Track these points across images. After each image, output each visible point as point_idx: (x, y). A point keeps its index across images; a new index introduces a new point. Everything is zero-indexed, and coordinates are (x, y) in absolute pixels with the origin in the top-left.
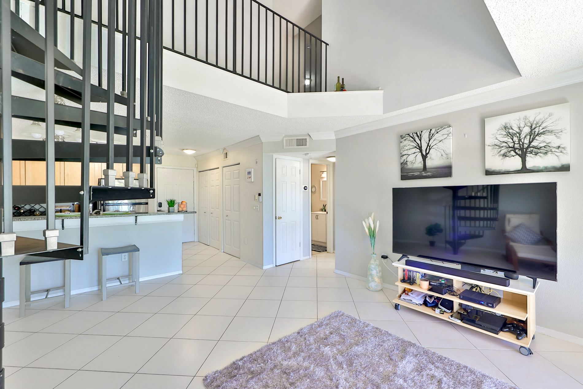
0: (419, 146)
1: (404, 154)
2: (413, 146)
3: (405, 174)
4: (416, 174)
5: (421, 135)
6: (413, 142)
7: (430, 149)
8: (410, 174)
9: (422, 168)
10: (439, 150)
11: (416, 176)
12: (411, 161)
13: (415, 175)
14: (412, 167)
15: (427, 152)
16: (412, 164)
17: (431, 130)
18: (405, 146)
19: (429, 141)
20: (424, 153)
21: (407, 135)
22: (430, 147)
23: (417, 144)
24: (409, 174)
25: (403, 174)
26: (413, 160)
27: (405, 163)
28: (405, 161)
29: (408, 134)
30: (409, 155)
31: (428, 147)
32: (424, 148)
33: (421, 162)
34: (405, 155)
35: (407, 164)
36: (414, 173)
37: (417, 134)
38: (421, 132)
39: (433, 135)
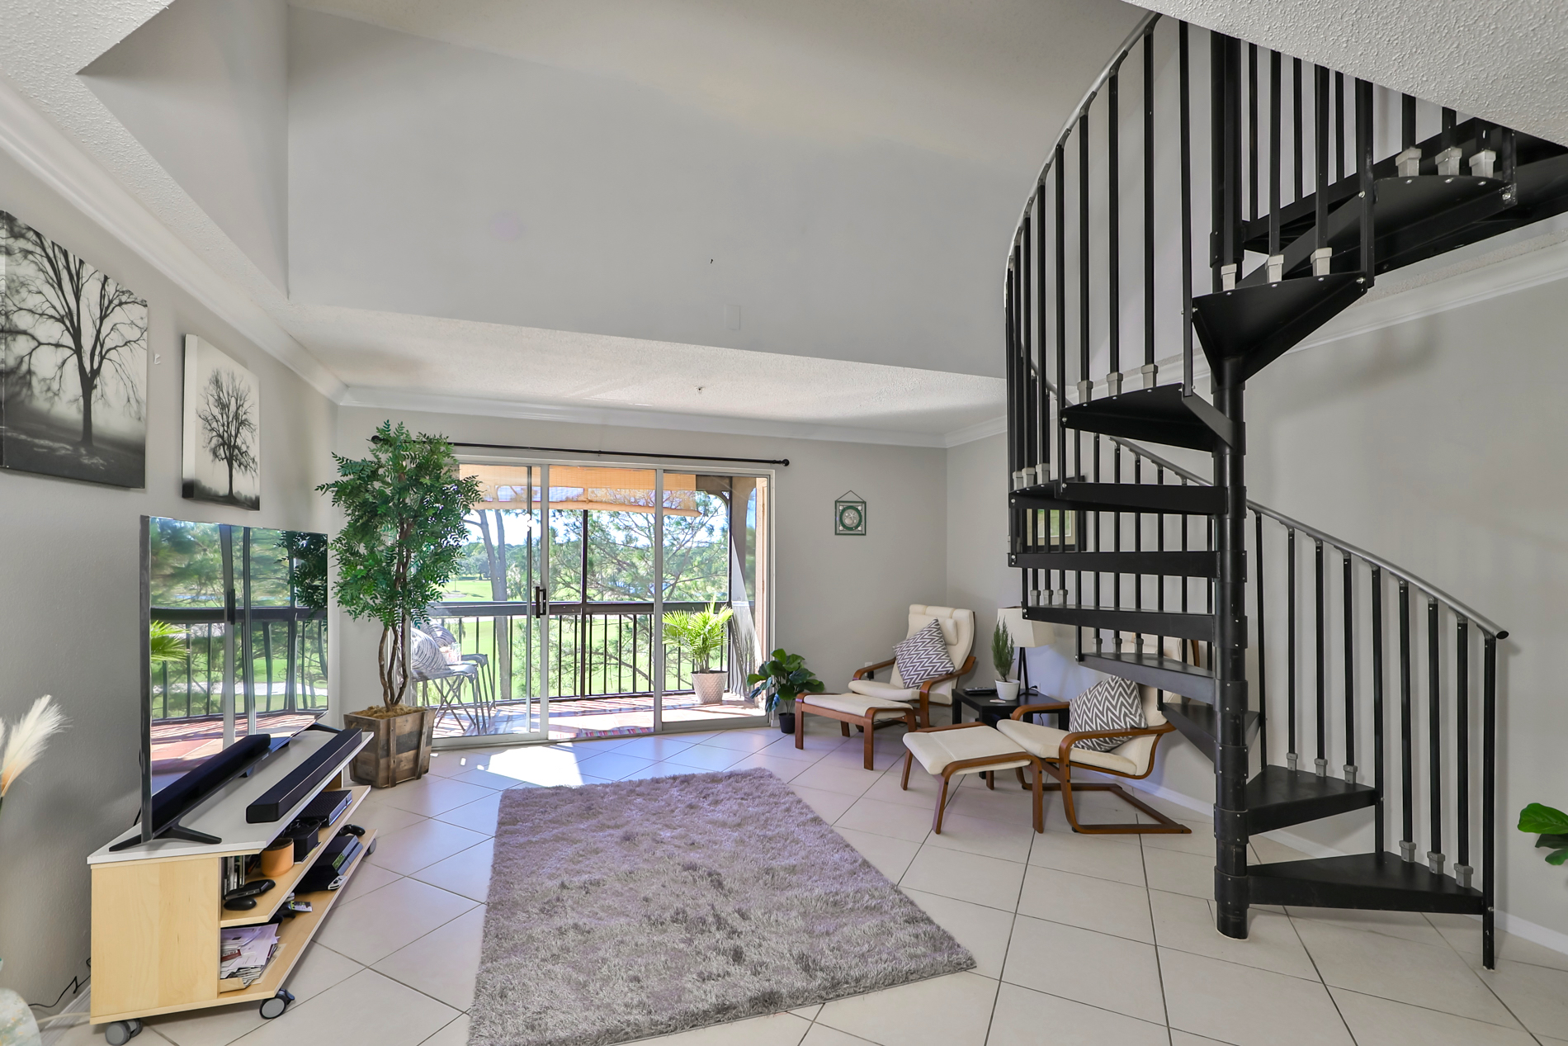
0: (72, 322)
1: (22, 325)
2: (54, 308)
3: (23, 437)
4: (64, 449)
5: (78, 274)
6: (53, 286)
7: (102, 358)
8: (42, 442)
9: (80, 427)
10: (124, 377)
11: (62, 457)
12: (44, 380)
13: (58, 453)
14: (49, 410)
15: (96, 366)
16: (50, 394)
17: (106, 278)
18: (23, 284)
19: (102, 319)
20: (88, 369)
21: (30, 235)
22: (102, 346)
23: (67, 310)
24: (37, 441)
25: (15, 434)
26: (54, 378)
27: (24, 377)
28: (24, 367)
29: (38, 235)
30: (40, 344)
31: (98, 348)
32: (87, 342)
33: (77, 400)
34: (24, 333)
35: (29, 385)
36: (56, 445)
37: (65, 254)
38: (81, 262)
39: (110, 302)
